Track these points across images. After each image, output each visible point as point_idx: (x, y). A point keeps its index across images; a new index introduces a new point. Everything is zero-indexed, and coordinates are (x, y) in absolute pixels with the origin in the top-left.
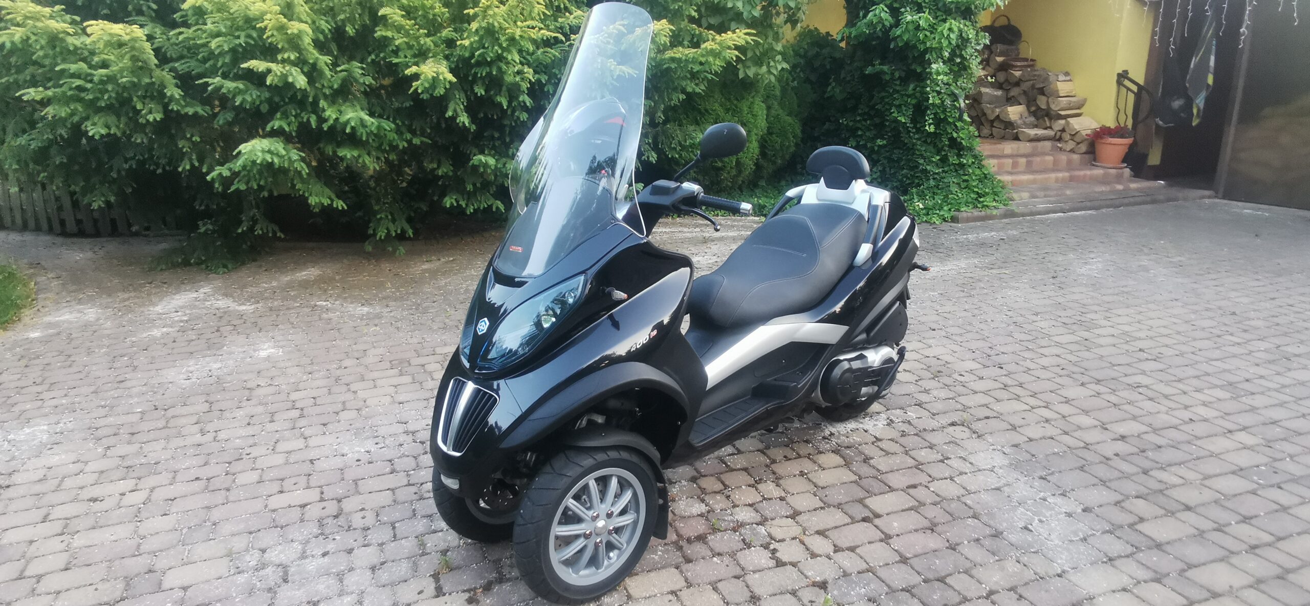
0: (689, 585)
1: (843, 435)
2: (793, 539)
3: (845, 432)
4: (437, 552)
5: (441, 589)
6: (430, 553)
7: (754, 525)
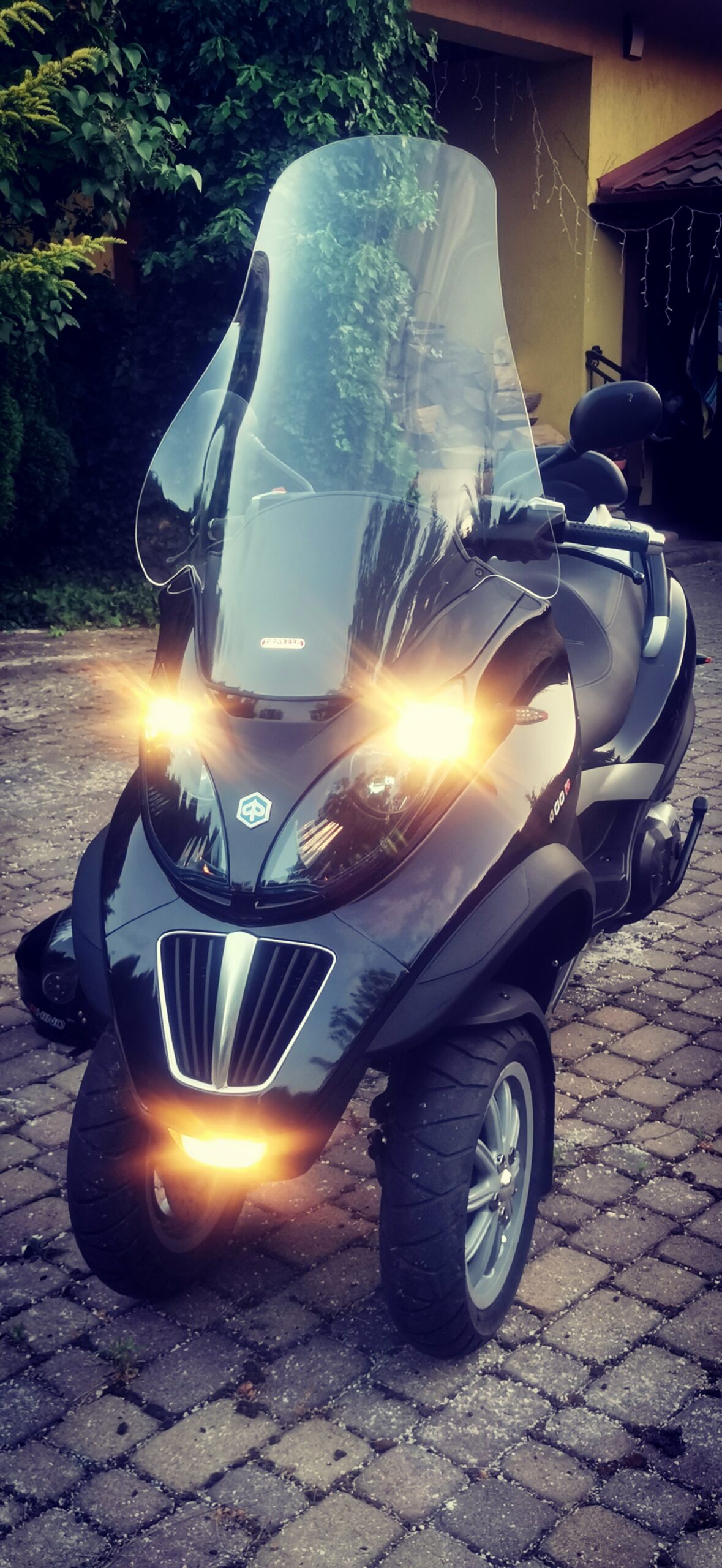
0: (620, 1268)
1: (596, 974)
2: (696, 1150)
3: (594, 970)
4: (65, 1347)
5: (161, 1409)
6: (53, 1354)
7: (614, 1146)
